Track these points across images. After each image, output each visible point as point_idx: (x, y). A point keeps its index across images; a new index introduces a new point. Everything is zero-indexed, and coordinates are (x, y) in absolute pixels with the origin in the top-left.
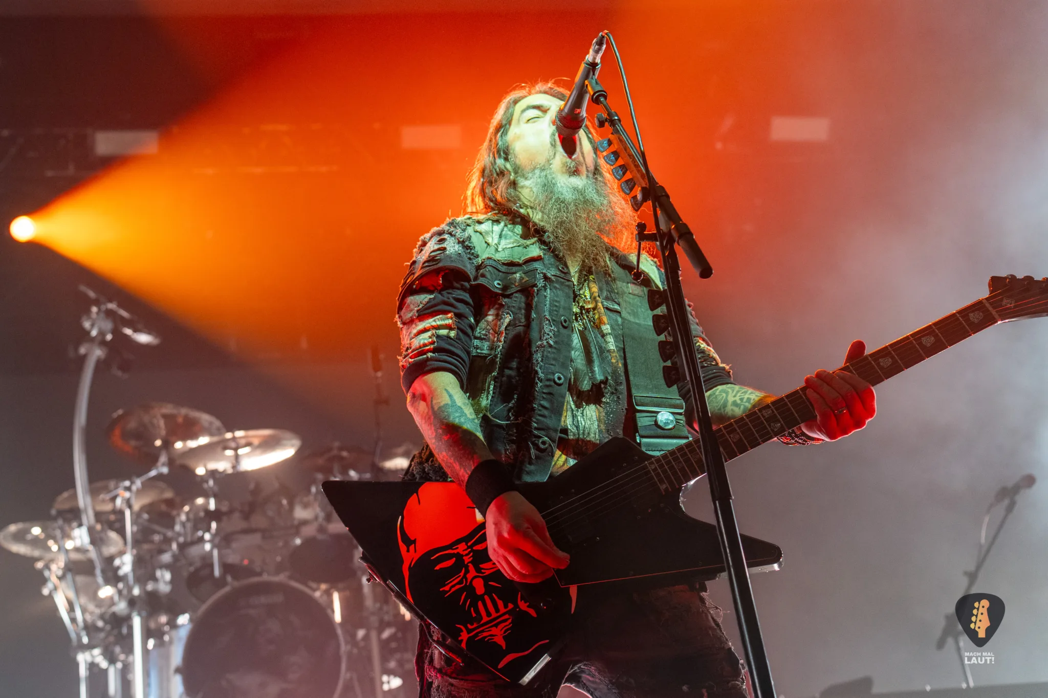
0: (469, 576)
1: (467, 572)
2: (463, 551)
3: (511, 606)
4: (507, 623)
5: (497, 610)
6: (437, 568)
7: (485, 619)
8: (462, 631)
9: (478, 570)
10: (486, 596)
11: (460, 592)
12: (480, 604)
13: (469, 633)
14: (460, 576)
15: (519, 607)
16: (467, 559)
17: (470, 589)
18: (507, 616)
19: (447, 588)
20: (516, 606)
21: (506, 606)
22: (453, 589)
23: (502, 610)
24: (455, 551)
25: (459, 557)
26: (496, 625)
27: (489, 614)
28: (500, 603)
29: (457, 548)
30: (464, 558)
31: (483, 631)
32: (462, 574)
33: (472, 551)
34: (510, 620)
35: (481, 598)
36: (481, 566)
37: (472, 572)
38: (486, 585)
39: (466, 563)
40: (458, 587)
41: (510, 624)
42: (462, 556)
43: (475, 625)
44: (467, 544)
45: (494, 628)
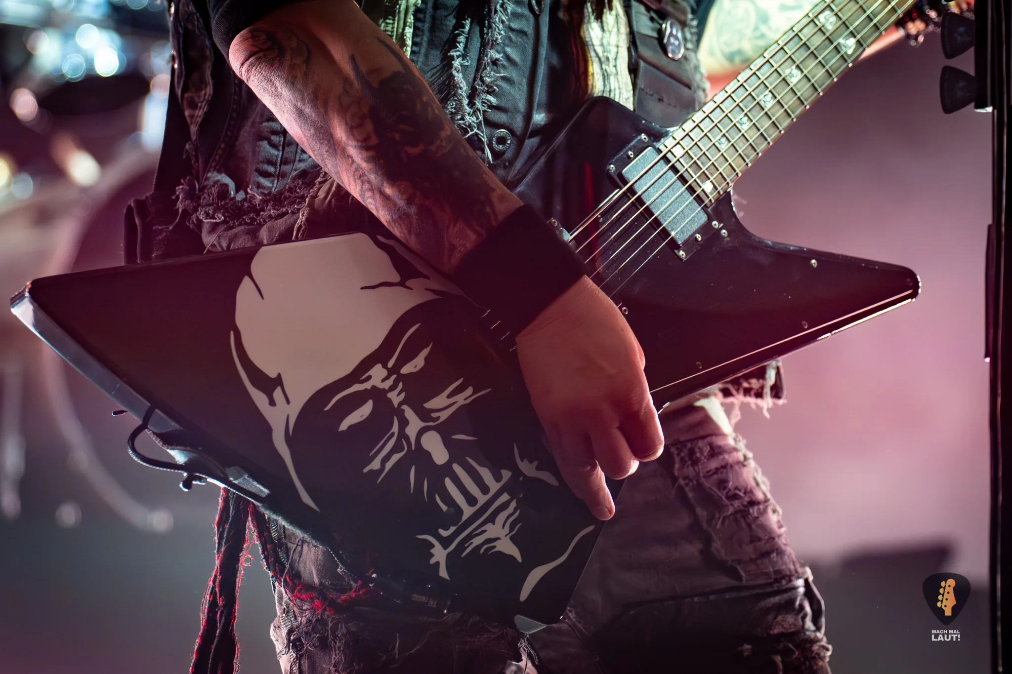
0: (412, 431)
1: (404, 423)
2: (383, 381)
3: (506, 474)
4: (510, 509)
5: (485, 489)
6: (344, 426)
7: (468, 511)
8: (433, 546)
9: (424, 415)
10: (456, 467)
11: (401, 469)
12: (449, 483)
13: (445, 547)
14: (393, 434)
15: (522, 474)
16: (396, 398)
17: (420, 456)
18: (505, 497)
19: (375, 465)
20: (517, 472)
21: (498, 478)
22: (389, 465)
23: (494, 487)
24: (367, 385)
25: (377, 394)
26: (492, 519)
27: (471, 500)
28: (486, 474)
29: (369, 378)
30: (390, 395)
31: (470, 537)
32: (395, 428)
33: (401, 378)
34: (513, 504)
35: (447, 470)
36: (429, 405)
37: (414, 424)
38: (448, 443)
39: (396, 405)
40: (396, 457)
41: (515, 510)
42: (384, 392)
43: (453, 529)
44: (385, 366)
45: (489, 527)
